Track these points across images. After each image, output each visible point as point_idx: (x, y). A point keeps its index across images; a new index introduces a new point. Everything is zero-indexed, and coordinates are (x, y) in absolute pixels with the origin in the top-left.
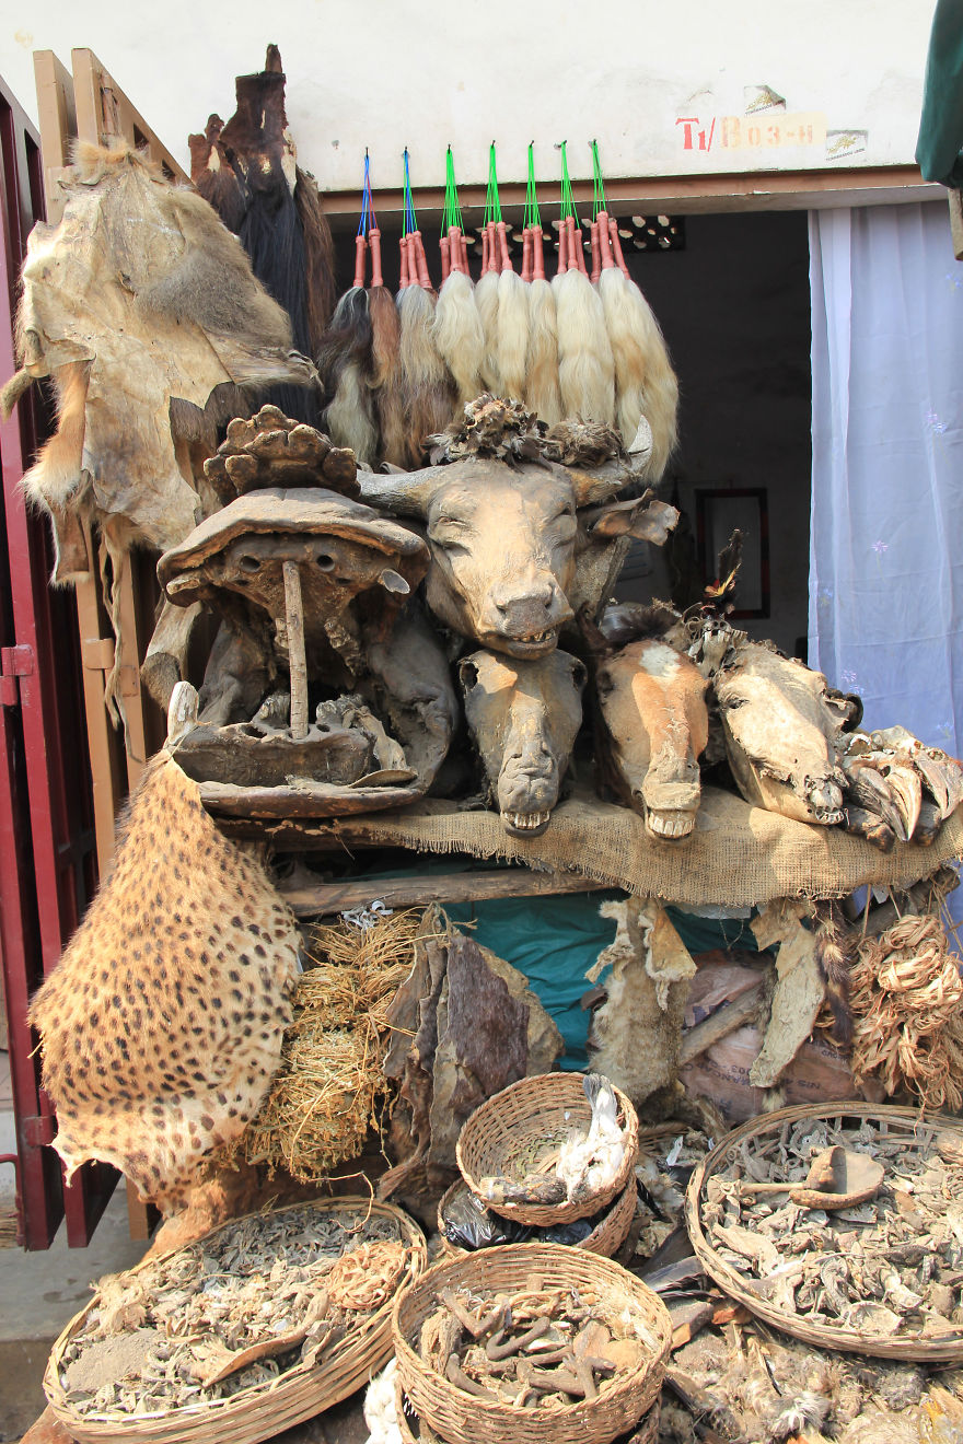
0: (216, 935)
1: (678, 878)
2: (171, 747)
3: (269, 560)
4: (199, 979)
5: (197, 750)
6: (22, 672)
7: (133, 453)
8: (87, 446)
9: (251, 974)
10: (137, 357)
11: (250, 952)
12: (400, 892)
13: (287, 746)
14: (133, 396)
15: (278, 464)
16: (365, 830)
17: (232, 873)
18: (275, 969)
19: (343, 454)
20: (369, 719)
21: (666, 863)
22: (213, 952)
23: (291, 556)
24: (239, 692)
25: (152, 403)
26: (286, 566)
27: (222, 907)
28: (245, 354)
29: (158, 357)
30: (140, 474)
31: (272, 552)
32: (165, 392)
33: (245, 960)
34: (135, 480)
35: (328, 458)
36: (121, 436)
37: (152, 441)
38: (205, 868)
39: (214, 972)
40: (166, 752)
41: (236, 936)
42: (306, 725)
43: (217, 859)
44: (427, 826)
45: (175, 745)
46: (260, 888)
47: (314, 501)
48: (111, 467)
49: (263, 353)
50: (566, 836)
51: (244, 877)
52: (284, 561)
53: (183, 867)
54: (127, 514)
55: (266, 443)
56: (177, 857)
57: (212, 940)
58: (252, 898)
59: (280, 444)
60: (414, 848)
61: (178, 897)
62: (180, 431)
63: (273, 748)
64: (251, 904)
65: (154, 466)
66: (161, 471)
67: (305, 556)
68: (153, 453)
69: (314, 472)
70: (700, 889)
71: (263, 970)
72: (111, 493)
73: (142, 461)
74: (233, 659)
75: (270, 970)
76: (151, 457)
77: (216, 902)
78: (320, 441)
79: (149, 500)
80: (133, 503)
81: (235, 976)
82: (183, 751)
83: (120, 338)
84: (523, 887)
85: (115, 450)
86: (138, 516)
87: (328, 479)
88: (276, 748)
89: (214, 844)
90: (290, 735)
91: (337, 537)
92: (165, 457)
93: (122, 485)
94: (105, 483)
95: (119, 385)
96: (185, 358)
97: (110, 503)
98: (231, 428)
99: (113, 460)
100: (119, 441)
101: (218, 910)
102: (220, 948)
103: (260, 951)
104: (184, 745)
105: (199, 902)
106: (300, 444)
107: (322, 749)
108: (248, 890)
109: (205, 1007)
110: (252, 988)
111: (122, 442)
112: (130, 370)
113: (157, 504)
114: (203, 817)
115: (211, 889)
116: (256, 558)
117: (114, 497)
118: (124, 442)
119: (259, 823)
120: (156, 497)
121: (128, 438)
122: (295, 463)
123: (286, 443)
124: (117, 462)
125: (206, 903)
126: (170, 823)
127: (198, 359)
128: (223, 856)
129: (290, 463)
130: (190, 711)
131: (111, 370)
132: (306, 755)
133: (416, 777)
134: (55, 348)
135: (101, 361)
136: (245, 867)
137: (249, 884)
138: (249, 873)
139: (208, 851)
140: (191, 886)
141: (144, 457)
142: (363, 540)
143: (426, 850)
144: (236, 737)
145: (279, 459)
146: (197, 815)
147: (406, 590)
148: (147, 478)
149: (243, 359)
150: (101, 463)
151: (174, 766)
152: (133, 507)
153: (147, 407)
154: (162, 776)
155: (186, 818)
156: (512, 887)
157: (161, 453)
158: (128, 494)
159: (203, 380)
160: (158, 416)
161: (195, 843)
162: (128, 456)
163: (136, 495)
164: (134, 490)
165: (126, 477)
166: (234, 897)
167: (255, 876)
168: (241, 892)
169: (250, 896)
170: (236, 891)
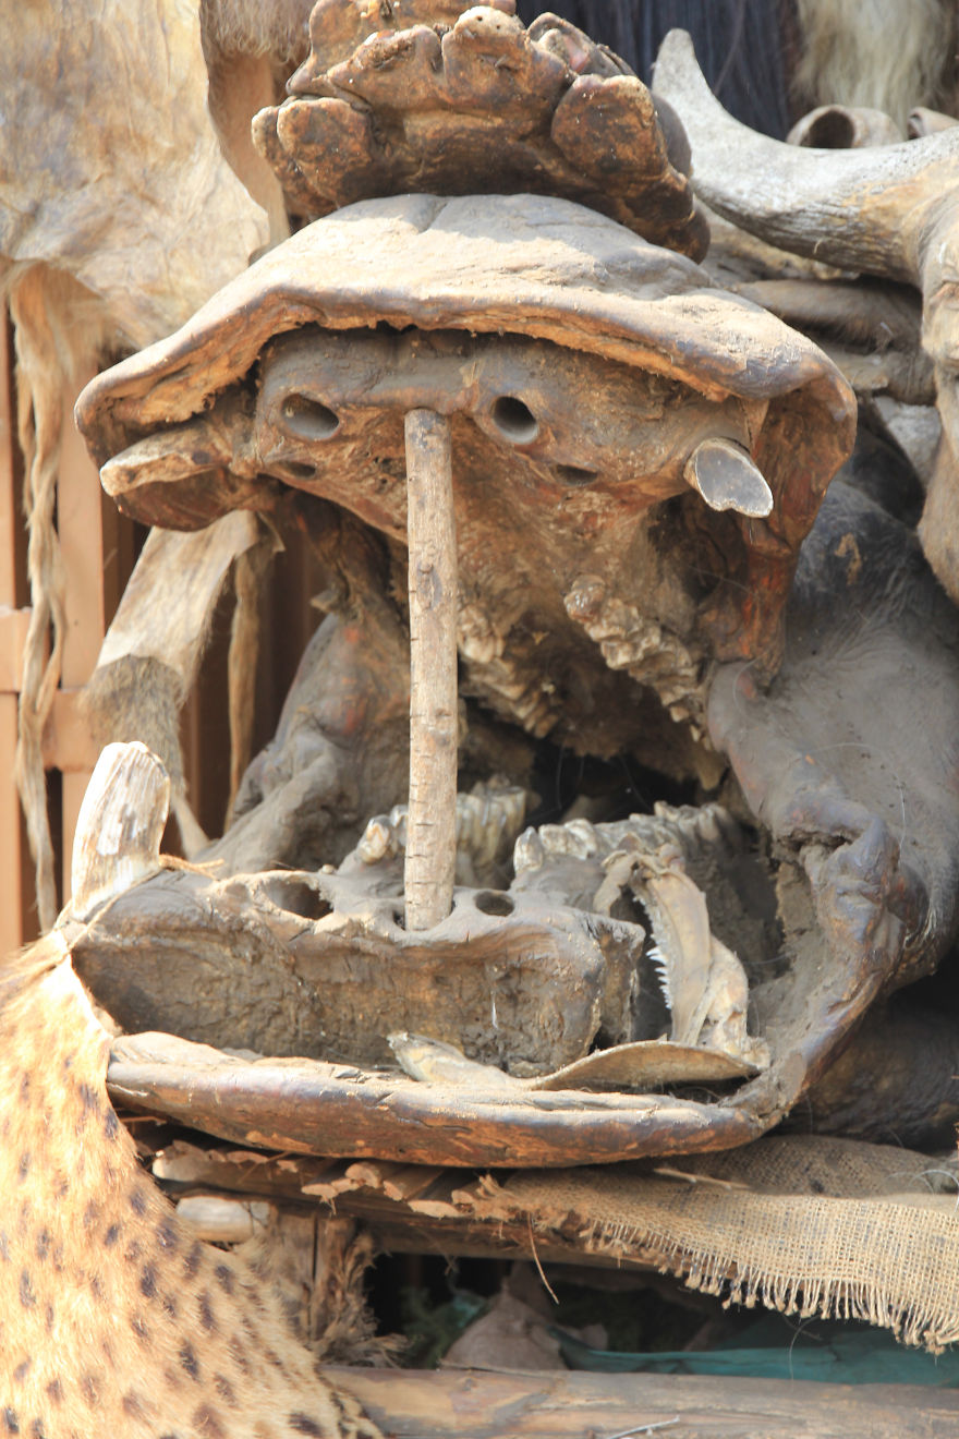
2: (74, 925)
3: (363, 406)
5: (145, 941)
7: (89, 91)
12: (692, 1420)
13: (390, 950)
15: (423, 127)
16: (573, 1217)
17: (171, 1307)
19: (608, 94)
20: (673, 882)
23: (422, 396)
24: (331, 780)
26: (412, 423)
27: (130, 1404)
30: (108, 151)
31: (371, 381)
34: (93, 168)
35: (564, 104)
36: (56, 45)
37: (143, 56)
38: (95, 1284)
40: (58, 941)
42: (444, 892)
43: (130, 1259)
44: (768, 1225)
45: (86, 921)
46: (257, 1358)
47: (508, 233)
48: (28, 133)
51: (208, 1318)
52: (406, 412)
53: (41, 1272)
54: (66, 263)
55: (386, 62)
56: (31, 1243)
58: (225, 1388)
59: (418, 65)
60: (714, 1289)
61: (18, 1359)
62: (225, 31)
63: (347, 950)
64: (219, 1404)
65: (149, 128)
66: (166, 144)
67: (460, 399)
68: (145, 92)
69: (529, 148)
72: (24, 205)
73: (117, 117)
74: (330, 683)
76: (139, 103)
77: (117, 1386)
78: (535, 57)
79: (132, 225)
80: (85, 234)
82: (104, 938)
85: (42, 84)
86: (102, 271)
87: (573, 167)
88: (355, 951)
89: (128, 1214)
90: (398, 918)
91: (547, 344)
92: (180, 103)
93: (58, 184)
97: (20, 233)
98: (318, 19)
99: (35, 112)
100: (52, 57)
101: (117, 1410)
104: (110, 924)
105: (70, 1381)
106: (476, 66)
107: (479, 964)
111: (60, 64)
113: (152, 236)
114: (109, 1134)
115: (106, 1348)
116: (325, 399)
117: (32, 216)
118: (64, 64)
119: (291, 1166)
120: (151, 216)
121: (75, 49)
122: (469, 122)
123: (436, 63)
124: (46, 117)
125: (91, 1386)
126: (33, 1142)
128: (150, 1251)
129: (453, 122)
130: (137, 829)
132: (438, 980)
133: (754, 1074)
136: (217, 1292)
137: (222, 1344)
138: (225, 1310)
139: (112, 1234)
140: (55, 1332)
141: (121, 103)
142: (619, 351)
143: (750, 1301)
144: (249, 912)
145: (423, 108)
146: (95, 1126)
147: (762, 505)
148: (130, 164)
151: (68, 984)
152: (85, 245)
154: (34, 1009)
155: (67, 1133)
157: (170, 91)
158: (71, 210)
161: (80, 1210)
162: (76, 99)
163: (95, 210)
164: (90, 195)
165: (70, 160)
166: (170, 1377)
167: (246, 1322)
168: (190, 1363)
169: (219, 1378)
170: (175, 1361)
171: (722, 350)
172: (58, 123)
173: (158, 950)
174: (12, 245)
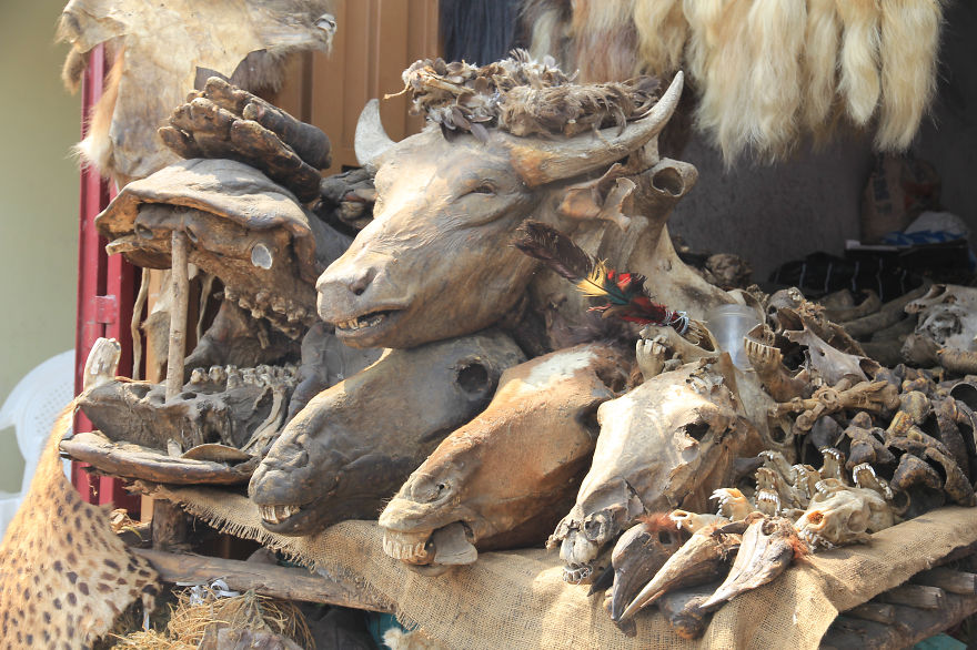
0: (41, 576)
1: (451, 617)
4: (22, 613)
5: (101, 404)
6: (107, 321)
8: (115, 116)
9: (60, 618)
10: (171, 31)
11: (63, 597)
13: (159, 411)
14: (163, 68)
18: (80, 619)
19: (243, 127)
21: (443, 596)
22: (35, 590)
25: (180, 74)
26: (173, 235)
28: (273, 21)
29: (194, 29)
32: (192, 62)
33: (57, 604)
35: (232, 130)
36: (146, 105)
39: (32, 609)
41: (55, 580)
48: (139, 135)
49: (289, 19)
50: (352, 544)
57: (37, 579)
58: (79, 548)
70: (467, 634)
71: (70, 617)
72: (135, 158)
75: (75, 619)
77: (46, 544)
81: (47, 617)
82: (89, 402)
83: (157, 14)
84: (334, 595)
85: (144, 119)
93: (148, 152)
94: (128, 150)
95: (150, 57)
96: (221, 28)
99: (142, 127)
100: (145, 110)
101: (46, 551)
102: (41, 588)
103: (72, 598)
108: (79, 538)
109: (20, 641)
110: (58, 631)
111: (147, 112)
112: (161, 42)
118: (149, 112)
121: (151, 107)
124: (145, 129)
127: (234, 28)
130: (105, 367)
131: (143, 43)
133: (251, 458)
134: (101, 25)
135: (135, 35)
149: (272, 27)
150: (127, 131)
153: (175, 77)
156: (325, 592)
159: (235, 49)
160: (184, 85)
162: (153, 124)
163: (160, 160)
164: (159, 155)
165: (153, 143)
166: (62, 543)
167: (93, 528)
168: (69, 538)
169: (78, 545)
170: (64, 537)
171: (243, 213)
172: (149, 131)
173: (105, 407)
174: (129, 173)
